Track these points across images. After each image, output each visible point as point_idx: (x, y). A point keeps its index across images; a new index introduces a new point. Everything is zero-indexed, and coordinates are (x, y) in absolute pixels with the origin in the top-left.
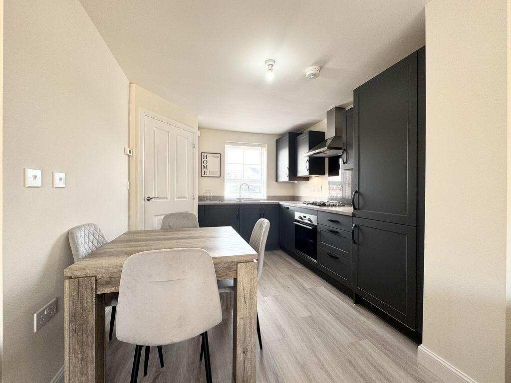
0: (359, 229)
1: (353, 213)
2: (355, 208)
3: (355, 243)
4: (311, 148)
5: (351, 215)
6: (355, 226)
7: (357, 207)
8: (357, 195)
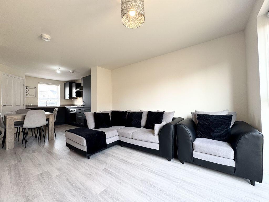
1: (83, 107)
3: (83, 114)
4: (76, 88)
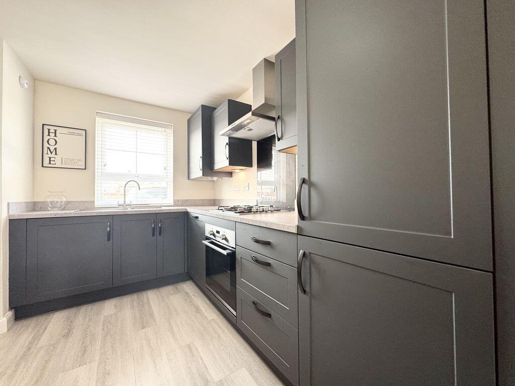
0: (312, 262)
1: (298, 227)
2: (302, 217)
3: (304, 292)
5: (295, 231)
6: (304, 254)
7: (306, 214)
8: (305, 187)
